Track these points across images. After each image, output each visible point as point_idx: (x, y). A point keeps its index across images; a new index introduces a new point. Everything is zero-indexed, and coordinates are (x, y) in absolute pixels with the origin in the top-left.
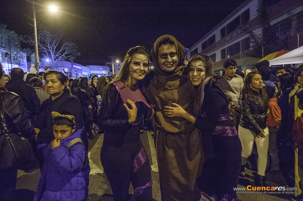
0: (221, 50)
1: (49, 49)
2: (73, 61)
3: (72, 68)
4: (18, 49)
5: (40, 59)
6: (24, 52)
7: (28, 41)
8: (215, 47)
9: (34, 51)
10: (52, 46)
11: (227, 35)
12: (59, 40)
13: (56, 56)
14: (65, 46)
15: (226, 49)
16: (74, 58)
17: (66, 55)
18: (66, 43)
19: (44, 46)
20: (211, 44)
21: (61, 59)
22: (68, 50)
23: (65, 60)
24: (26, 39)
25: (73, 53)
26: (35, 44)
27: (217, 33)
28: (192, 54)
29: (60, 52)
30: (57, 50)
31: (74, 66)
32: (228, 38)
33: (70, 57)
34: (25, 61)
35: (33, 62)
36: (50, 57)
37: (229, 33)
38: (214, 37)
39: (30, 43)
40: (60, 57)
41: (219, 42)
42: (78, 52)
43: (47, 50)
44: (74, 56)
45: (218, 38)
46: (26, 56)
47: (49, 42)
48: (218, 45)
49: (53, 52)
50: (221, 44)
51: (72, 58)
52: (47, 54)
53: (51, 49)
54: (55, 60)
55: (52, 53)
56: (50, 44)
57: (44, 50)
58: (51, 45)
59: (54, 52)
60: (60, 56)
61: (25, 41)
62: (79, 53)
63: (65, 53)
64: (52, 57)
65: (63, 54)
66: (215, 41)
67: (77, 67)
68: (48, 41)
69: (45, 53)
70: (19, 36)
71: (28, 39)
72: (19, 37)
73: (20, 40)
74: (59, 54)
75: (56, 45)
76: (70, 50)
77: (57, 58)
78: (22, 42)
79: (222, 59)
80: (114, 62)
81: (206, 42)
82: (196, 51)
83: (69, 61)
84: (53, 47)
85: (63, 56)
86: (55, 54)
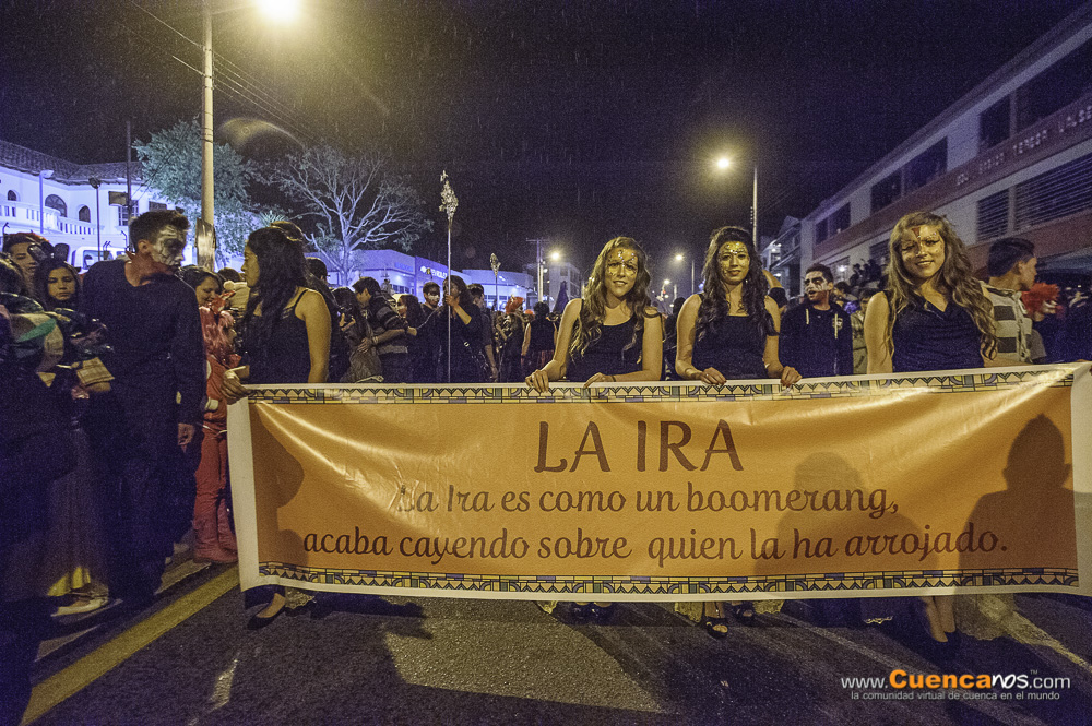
0: (980, 201)
2: (408, 249)
3: (415, 276)
8: (950, 190)
11: (1018, 130)
13: (358, 228)
15: (1011, 195)
16: (414, 237)
17: (388, 228)
21: (369, 238)
22: (391, 212)
25: (409, 223)
28: (821, 233)
29: (369, 219)
31: (423, 269)
33: (401, 236)
37: (1042, 116)
40: (369, 234)
41: (970, 168)
42: (426, 218)
43: (328, 211)
44: (412, 230)
47: (335, 185)
48: (962, 178)
49: (347, 217)
50: (975, 174)
51: (408, 237)
52: (329, 222)
54: (353, 240)
55: (341, 219)
57: (321, 209)
59: (352, 215)
60: (367, 230)
61: (264, 181)
62: (429, 222)
63: (385, 222)
64: (343, 231)
66: (944, 165)
69: (324, 221)
76: (399, 210)
77: (360, 234)
79: (979, 239)
80: (545, 255)
82: (843, 217)
83: (399, 248)
85: (376, 232)
86: (354, 222)
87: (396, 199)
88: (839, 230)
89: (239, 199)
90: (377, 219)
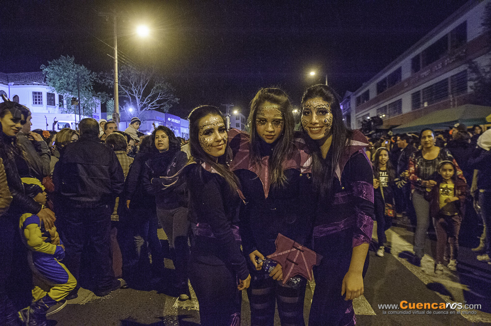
0: (412, 94)
1: (134, 92)
2: (167, 111)
3: (165, 123)
4: (90, 92)
5: (120, 108)
6: (99, 97)
7: (105, 81)
8: (402, 89)
9: (113, 96)
10: (139, 88)
11: (423, 67)
12: (148, 78)
13: (144, 103)
14: (157, 88)
15: (421, 93)
16: (170, 106)
17: (158, 102)
18: (159, 83)
19: (126, 88)
20: (395, 84)
21: (151, 107)
22: (161, 94)
23: (156, 110)
24: (101, 78)
25: (168, 100)
26: (114, 86)
27: (405, 64)
28: (359, 101)
29: (149, 98)
30: (145, 94)
31: (169, 119)
32: (425, 73)
33: (164, 106)
34: (99, 110)
35: (111, 112)
36: (135, 104)
37: (427, 64)
38: (399, 71)
39: (106, 84)
40: (149, 105)
41: (408, 80)
42: (176, 97)
43: (130, 94)
44: (169, 103)
45: (406, 74)
46: (100, 102)
47: (134, 83)
48: (406, 85)
49: (139, 98)
50: (412, 82)
51: (167, 106)
52: (131, 100)
53: (136, 92)
54: (142, 109)
55: (137, 99)
56: (135, 85)
57: (126, 94)
58: (137, 87)
59: (141, 97)
60: (149, 103)
61: (100, 81)
62: (177, 99)
63: (157, 99)
64: (138, 105)
65: (153, 100)
66: (401, 78)
67: (173, 120)
68: (132, 80)
69: (128, 99)
70: (91, 73)
71: (105, 78)
72: (91, 75)
73: (93, 79)
74: (147, 100)
75: (143, 86)
76: (164, 94)
77: (145, 106)
78: (95, 82)
79: (413, 109)
80: (230, 112)
81: (384, 80)
83: (162, 111)
84: (139, 90)
85: (153, 104)
86: (142, 100)
87: (162, 89)
88: (365, 101)
89: (89, 91)
90: (153, 98)
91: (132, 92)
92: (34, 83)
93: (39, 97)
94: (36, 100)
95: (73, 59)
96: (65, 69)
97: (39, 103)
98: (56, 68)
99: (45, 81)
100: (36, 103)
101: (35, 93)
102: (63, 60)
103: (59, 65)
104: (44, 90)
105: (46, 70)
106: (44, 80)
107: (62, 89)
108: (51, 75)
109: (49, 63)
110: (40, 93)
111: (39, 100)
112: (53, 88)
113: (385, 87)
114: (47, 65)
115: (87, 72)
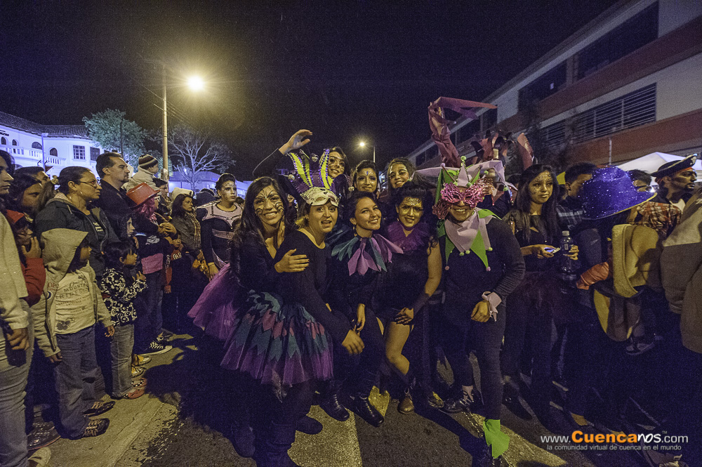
1: (189, 152)
5: (173, 167)
9: (162, 155)
10: (194, 147)
12: (204, 139)
13: (199, 163)
14: (213, 149)
16: (226, 167)
17: (214, 163)
19: (180, 148)
20: (431, 158)
21: (206, 168)
22: (217, 155)
23: (211, 171)
25: (224, 161)
26: (162, 142)
29: (204, 158)
30: (201, 154)
33: (220, 167)
36: (190, 166)
40: (205, 166)
42: (232, 159)
43: (184, 154)
44: (225, 165)
47: (188, 142)
49: (194, 158)
51: (223, 167)
53: (191, 152)
54: (197, 169)
55: (192, 159)
56: (189, 145)
57: (180, 153)
58: (192, 147)
59: (196, 156)
60: (204, 164)
61: (151, 139)
62: (233, 161)
63: (213, 160)
64: (193, 165)
65: (209, 161)
68: (187, 139)
69: (182, 159)
70: (142, 130)
71: (156, 136)
72: (141, 133)
73: (144, 136)
74: (203, 161)
75: (198, 147)
76: (220, 155)
77: (200, 166)
78: (146, 139)
81: (422, 155)
84: (194, 150)
85: (209, 165)
86: (197, 160)
87: (218, 150)
89: (140, 147)
90: (208, 159)
91: (187, 152)
92: (75, 136)
93: (81, 151)
94: (77, 154)
95: (123, 113)
96: (111, 123)
97: (81, 158)
98: (101, 121)
99: (88, 134)
100: (78, 158)
101: (76, 147)
102: (110, 113)
103: (106, 118)
104: (87, 144)
105: (89, 122)
106: (86, 133)
107: (107, 144)
108: (95, 129)
109: (93, 115)
110: (81, 147)
111: (81, 154)
112: (97, 142)
113: (424, 160)
114: (90, 118)
115: (138, 129)
